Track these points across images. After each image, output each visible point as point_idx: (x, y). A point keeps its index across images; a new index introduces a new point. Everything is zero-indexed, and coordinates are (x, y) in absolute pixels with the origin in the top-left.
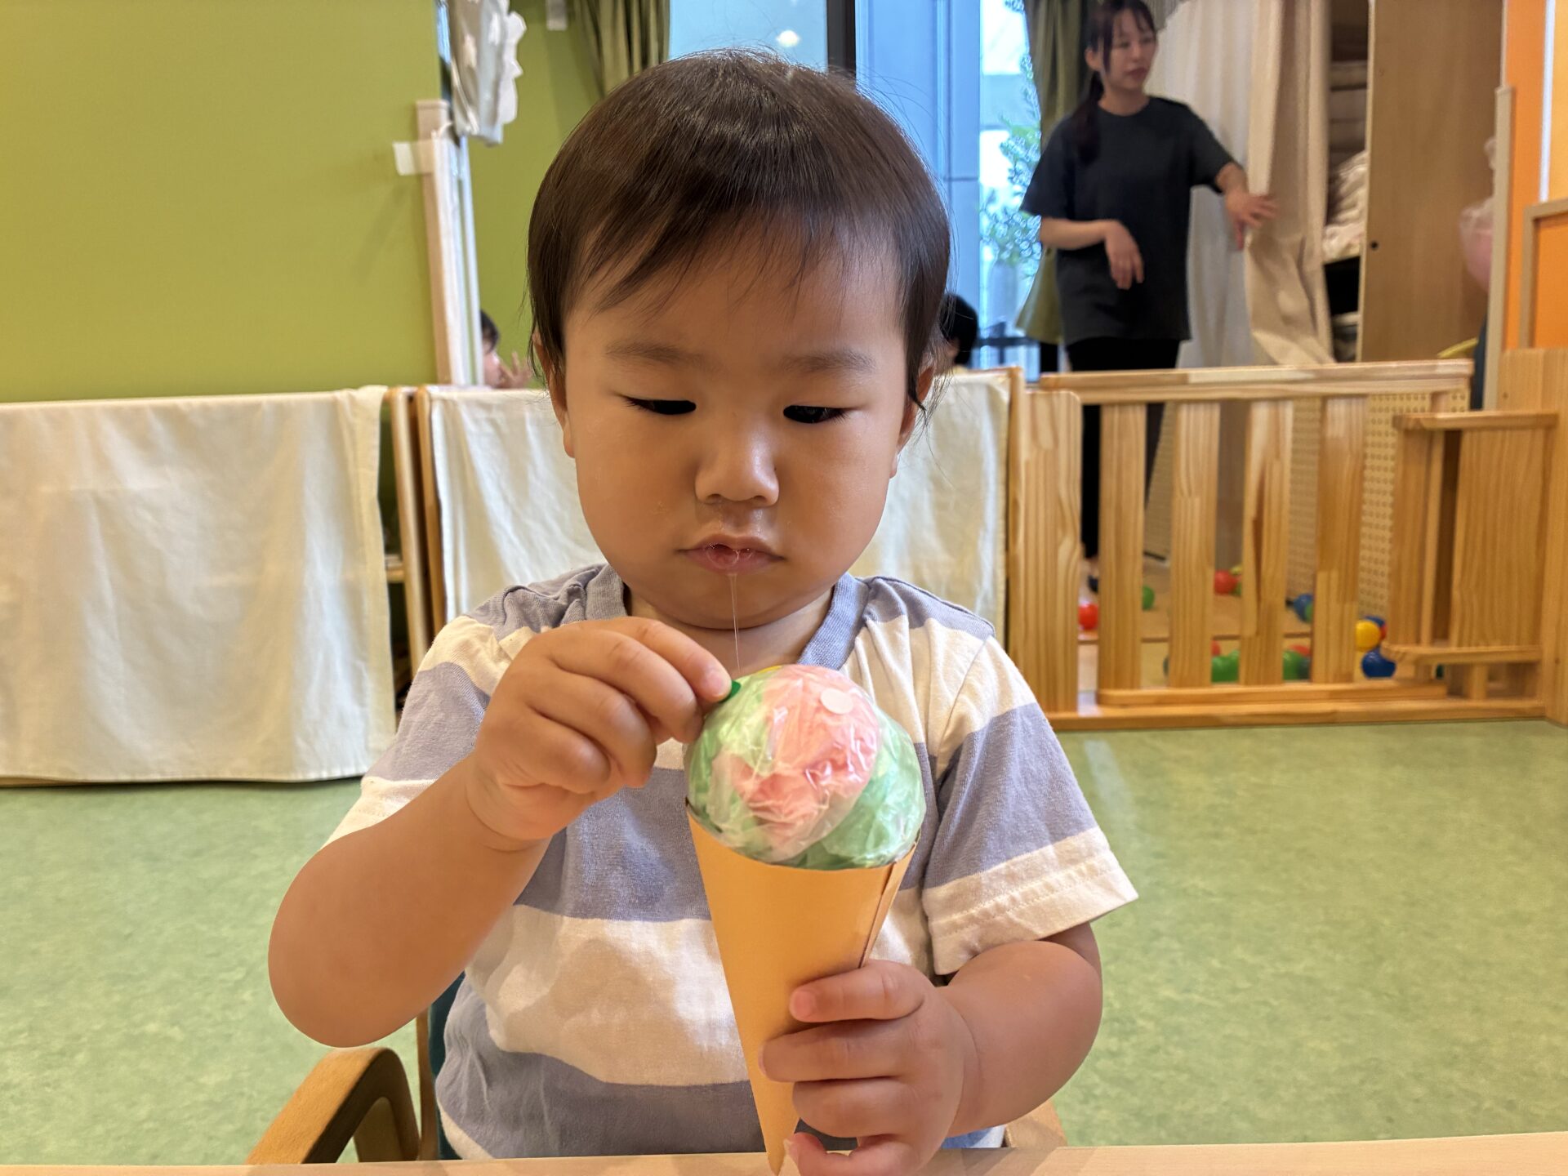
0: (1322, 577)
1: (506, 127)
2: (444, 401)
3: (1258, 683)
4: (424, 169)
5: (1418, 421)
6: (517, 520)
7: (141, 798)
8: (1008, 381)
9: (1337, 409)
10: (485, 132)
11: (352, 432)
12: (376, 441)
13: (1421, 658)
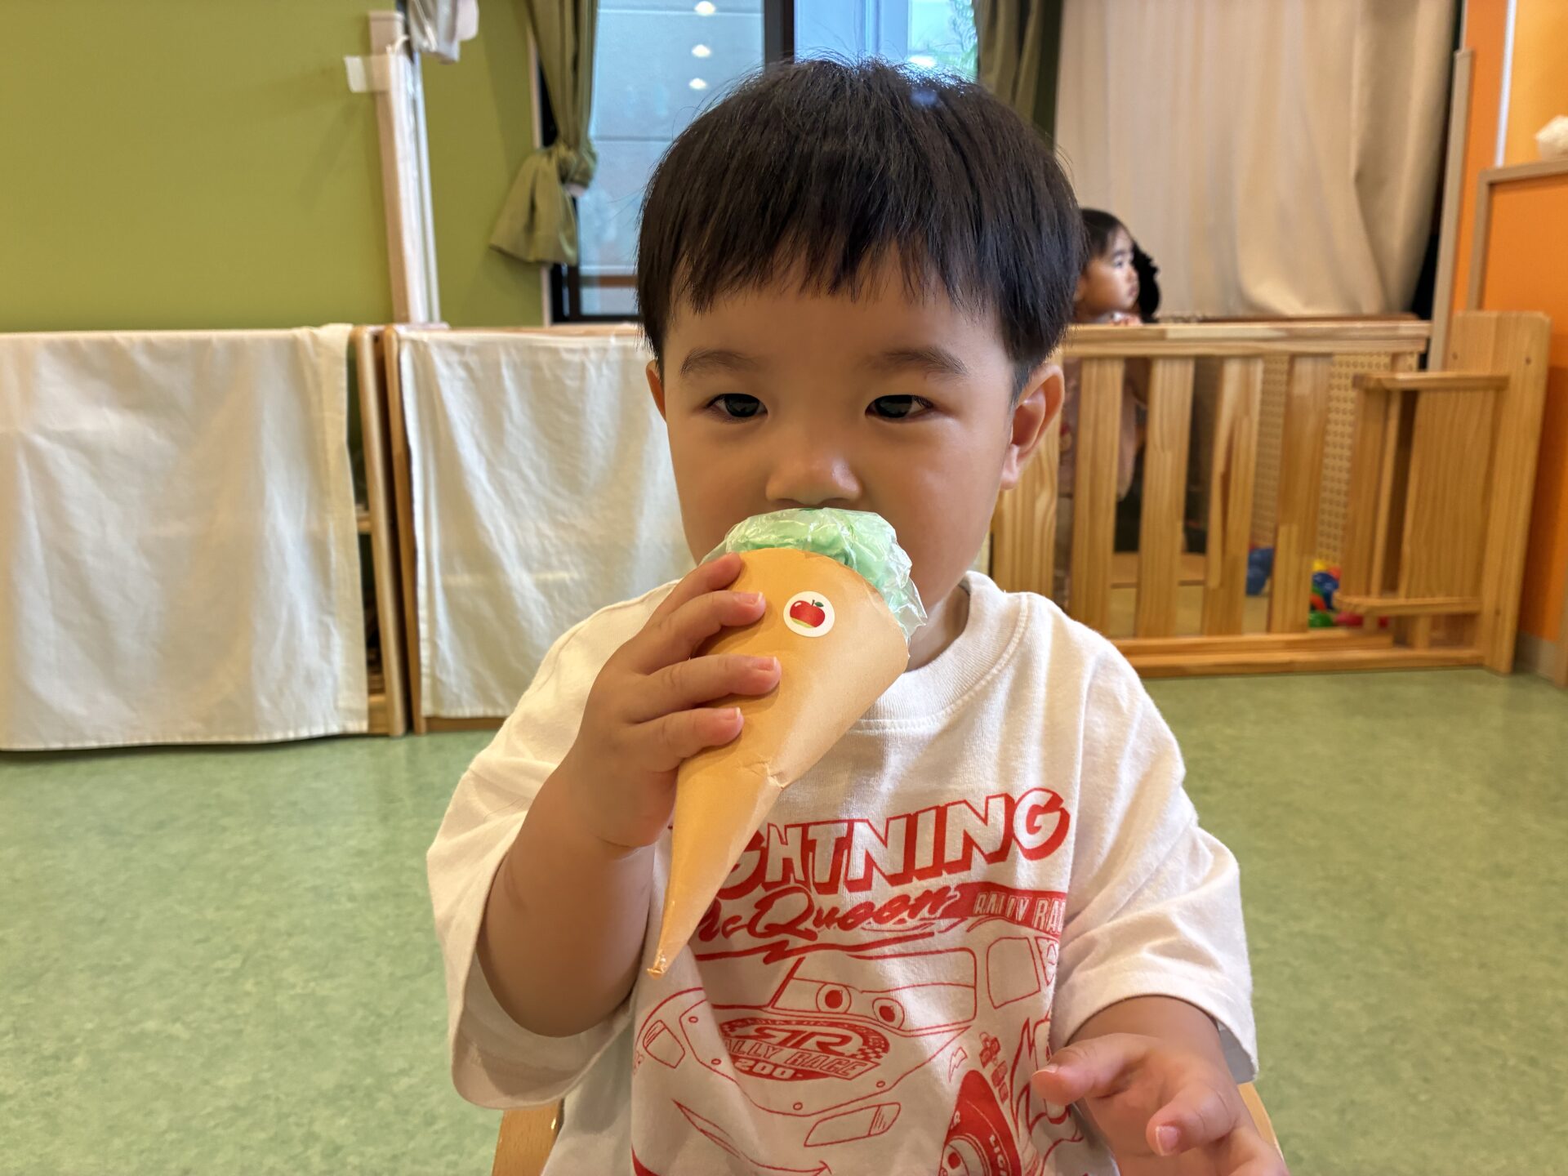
0: (1283, 530)
2: (414, 343)
4: (378, 87)
5: (1379, 380)
6: (491, 469)
9: (1304, 368)
10: (443, 49)
11: (316, 373)
12: (343, 383)
13: (1372, 610)
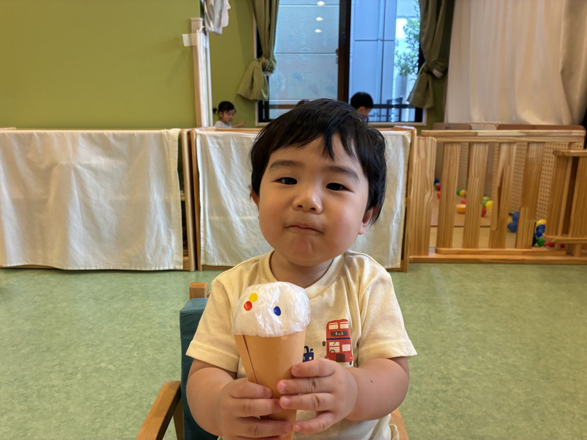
0: (522, 209)
1: (224, 28)
2: (201, 135)
3: (496, 248)
4: (193, 44)
5: (563, 153)
6: (227, 180)
7: (89, 276)
8: (411, 134)
9: (533, 147)
10: (216, 30)
11: (168, 145)
12: (177, 149)
13: (557, 241)
